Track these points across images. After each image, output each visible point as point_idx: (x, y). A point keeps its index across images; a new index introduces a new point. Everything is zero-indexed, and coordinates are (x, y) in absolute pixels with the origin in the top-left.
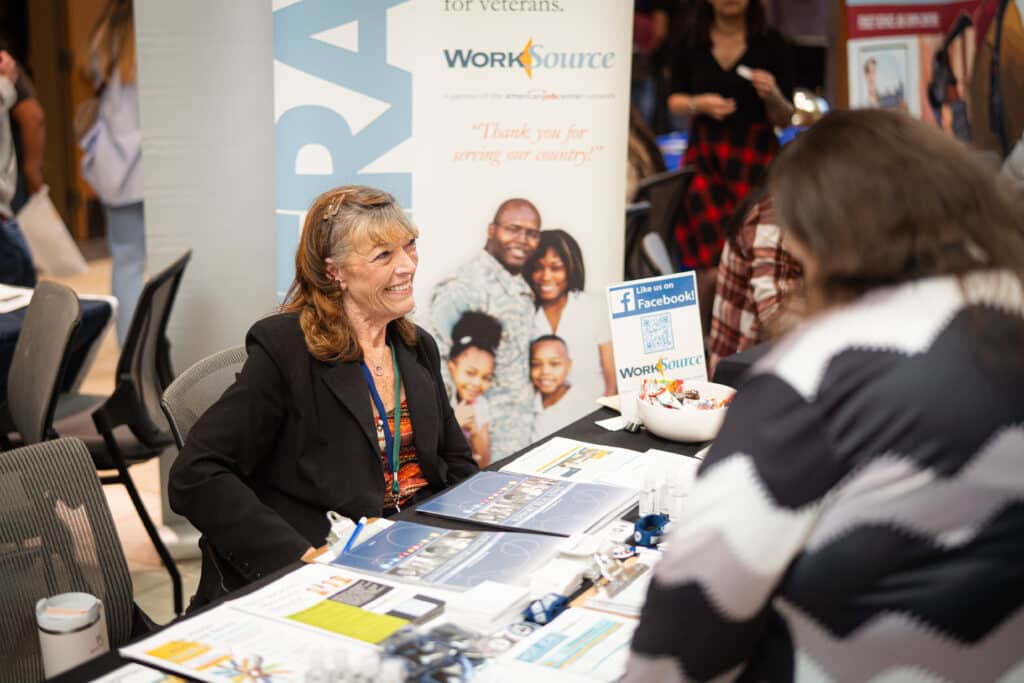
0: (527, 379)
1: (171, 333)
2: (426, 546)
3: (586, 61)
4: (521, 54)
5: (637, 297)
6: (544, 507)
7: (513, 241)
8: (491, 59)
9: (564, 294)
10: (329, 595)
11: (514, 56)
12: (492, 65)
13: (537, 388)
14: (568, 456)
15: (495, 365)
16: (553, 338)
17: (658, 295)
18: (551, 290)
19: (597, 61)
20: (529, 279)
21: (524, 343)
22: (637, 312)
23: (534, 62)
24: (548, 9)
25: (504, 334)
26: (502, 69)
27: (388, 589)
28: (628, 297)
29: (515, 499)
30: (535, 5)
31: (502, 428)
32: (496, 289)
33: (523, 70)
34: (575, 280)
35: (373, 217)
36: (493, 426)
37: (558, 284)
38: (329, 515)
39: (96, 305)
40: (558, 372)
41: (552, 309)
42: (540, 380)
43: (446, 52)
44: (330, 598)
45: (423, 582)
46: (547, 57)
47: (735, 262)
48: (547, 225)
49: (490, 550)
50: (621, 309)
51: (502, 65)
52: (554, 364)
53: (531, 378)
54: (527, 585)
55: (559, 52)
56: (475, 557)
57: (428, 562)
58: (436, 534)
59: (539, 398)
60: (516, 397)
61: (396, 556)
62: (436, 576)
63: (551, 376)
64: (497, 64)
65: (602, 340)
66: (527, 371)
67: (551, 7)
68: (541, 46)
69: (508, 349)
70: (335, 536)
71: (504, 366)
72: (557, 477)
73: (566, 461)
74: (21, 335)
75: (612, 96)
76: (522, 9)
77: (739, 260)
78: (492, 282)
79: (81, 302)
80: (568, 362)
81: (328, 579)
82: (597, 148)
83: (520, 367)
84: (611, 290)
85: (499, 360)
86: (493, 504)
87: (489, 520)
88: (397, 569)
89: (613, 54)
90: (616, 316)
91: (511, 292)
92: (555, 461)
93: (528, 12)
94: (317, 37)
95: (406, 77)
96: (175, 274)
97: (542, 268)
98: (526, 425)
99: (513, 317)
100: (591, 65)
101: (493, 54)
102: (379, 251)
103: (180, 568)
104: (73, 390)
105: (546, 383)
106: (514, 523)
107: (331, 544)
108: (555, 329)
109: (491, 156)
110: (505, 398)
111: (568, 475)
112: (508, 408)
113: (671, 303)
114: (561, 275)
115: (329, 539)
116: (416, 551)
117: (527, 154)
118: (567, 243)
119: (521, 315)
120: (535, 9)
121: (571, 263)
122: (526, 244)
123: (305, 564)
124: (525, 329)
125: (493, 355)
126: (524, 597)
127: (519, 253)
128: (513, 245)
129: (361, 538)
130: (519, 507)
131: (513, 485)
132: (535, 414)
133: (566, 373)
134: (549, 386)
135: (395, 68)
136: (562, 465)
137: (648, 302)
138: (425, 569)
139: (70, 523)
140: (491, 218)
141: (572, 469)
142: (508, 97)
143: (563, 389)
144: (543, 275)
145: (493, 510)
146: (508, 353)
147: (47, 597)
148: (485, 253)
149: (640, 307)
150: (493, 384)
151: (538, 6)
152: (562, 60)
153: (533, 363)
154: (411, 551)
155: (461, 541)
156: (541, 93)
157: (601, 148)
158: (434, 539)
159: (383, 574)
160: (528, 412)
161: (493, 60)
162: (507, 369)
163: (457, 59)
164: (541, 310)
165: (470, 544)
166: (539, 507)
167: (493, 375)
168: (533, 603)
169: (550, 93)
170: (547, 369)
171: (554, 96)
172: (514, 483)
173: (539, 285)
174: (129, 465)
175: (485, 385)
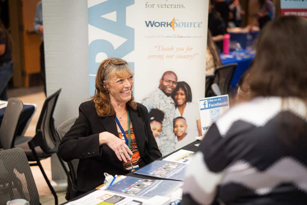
0: (172, 131)
1: (54, 116)
2: (137, 184)
3: (193, 25)
4: (171, 23)
5: (209, 103)
6: (177, 172)
7: (168, 85)
8: (161, 24)
9: (185, 103)
10: (104, 200)
11: (169, 23)
12: (161, 26)
13: (176, 135)
14: (185, 156)
15: (162, 127)
16: (181, 118)
17: (216, 102)
18: (180, 102)
19: (196, 25)
20: (173, 98)
21: (172, 119)
22: (209, 108)
23: (175, 25)
24: (180, 8)
25: (165, 116)
26: (165, 28)
27: (124, 198)
28: (206, 103)
29: (167, 169)
30: (175, 6)
31: (164, 148)
32: (162, 102)
33: (171, 28)
34: (189, 98)
35: (117, 68)
36: (161, 147)
37: (183, 100)
38: (105, 174)
39: (29, 107)
40: (183, 129)
41: (181, 108)
42: (177, 132)
43: (146, 22)
44: (104, 201)
45: (136, 196)
46: (180, 24)
47: (242, 93)
48: (180, 80)
49: (158, 186)
50: (203, 107)
51: (165, 26)
52: (181, 126)
53: (174, 131)
54: (170, 196)
55: (184, 22)
56: (153, 187)
57: (137, 189)
58: (140, 181)
59: (176, 138)
60: (169, 137)
61: (127, 187)
62: (140, 194)
63: (180, 130)
64: (163, 26)
65: (198, 119)
66: (173, 129)
67: (181, 7)
68: (178, 20)
69: (166, 121)
70: (106, 181)
71: (165, 127)
72: (181, 162)
73: (184, 157)
74: (4, 116)
75: (201, 37)
76: (171, 7)
77: (243, 92)
78: (161, 99)
79: (24, 106)
80: (186, 126)
81: (104, 195)
82: (196, 54)
83: (170, 128)
84: (200, 101)
85: (163, 125)
86: (160, 171)
87: (158, 176)
88: (127, 192)
89: (201, 23)
90: (201, 109)
91: (167, 102)
92: (181, 157)
93: (173, 8)
94: (103, 16)
95: (132, 30)
96: (56, 96)
97: (178, 94)
98: (172, 147)
99: (168, 111)
100: (194, 26)
101: (162, 23)
102: (119, 79)
103: (58, 194)
104: (22, 135)
105: (179, 133)
106: (167, 177)
107: (105, 184)
108: (182, 115)
109: (161, 57)
110: (165, 138)
111: (185, 162)
112: (166, 141)
113: (220, 105)
114: (184, 97)
115: (105, 182)
116: (133, 186)
117: (173, 56)
118: (186, 86)
119: (171, 110)
120: (175, 8)
121: (187, 92)
122: (172, 86)
123: (96, 190)
124: (172, 115)
125: (161, 123)
126: (169, 201)
127: (170, 89)
128: (168, 87)
129: (116, 181)
130: (168, 172)
131: (166, 165)
132: (175, 143)
133: (185, 129)
134: (180, 134)
135: (128, 27)
136: (183, 158)
137: (212, 105)
138: (136, 192)
139: (21, 179)
140: (161, 78)
141: (186, 160)
142: (166, 37)
143: (184, 135)
144: (178, 97)
145: (160, 173)
146: (166, 123)
147: (10, 200)
148: (159, 89)
149: (210, 106)
150: (161, 133)
151: (177, 7)
152: (185, 25)
153: (175, 126)
154: (132, 186)
155: (149, 183)
156: (177, 36)
157: (198, 54)
158: (140, 182)
159: (122, 193)
160: (173, 142)
161: (162, 25)
162: (166, 128)
163: (150, 24)
164: (177, 109)
165: (151, 184)
166: (175, 172)
167: (161, 130)
168: (172, 203)
169: (180, 35)
170: (179, 128)
171: (182, 37)
172: (167, 164)
173: (177, 100)
174: (40, 160)
175: (159, 133)
